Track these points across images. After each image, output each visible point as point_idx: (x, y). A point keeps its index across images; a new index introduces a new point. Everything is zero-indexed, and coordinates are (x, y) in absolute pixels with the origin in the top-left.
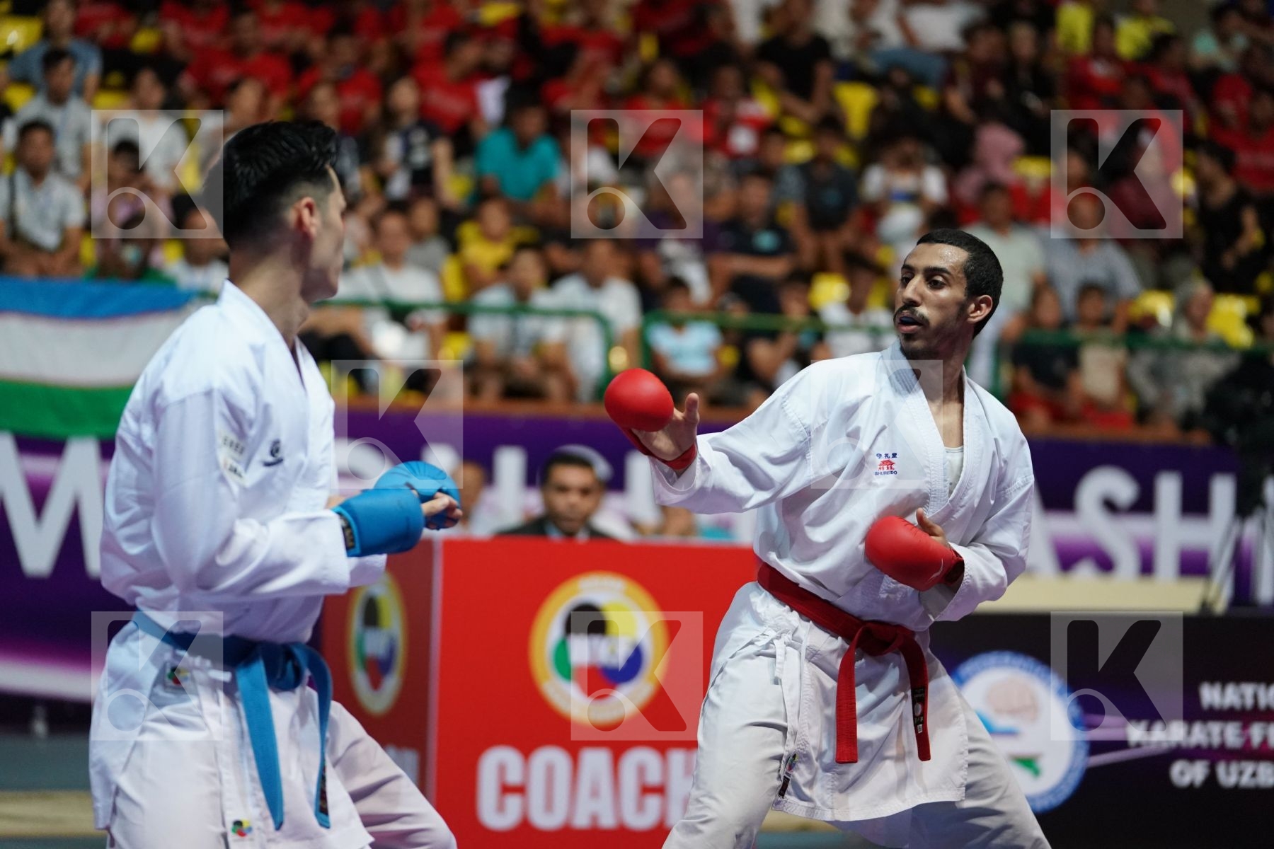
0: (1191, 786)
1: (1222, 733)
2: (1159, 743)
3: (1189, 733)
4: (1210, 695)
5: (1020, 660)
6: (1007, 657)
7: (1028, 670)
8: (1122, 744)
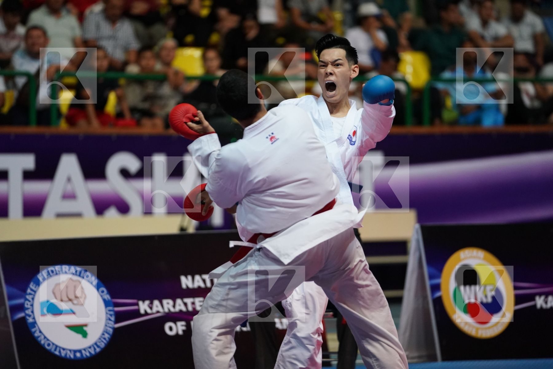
0: (177, 335)
1: (193, 303)
2: (158, 312)
3: (174, 306)
4: (186, 282)
8: (137, 314)
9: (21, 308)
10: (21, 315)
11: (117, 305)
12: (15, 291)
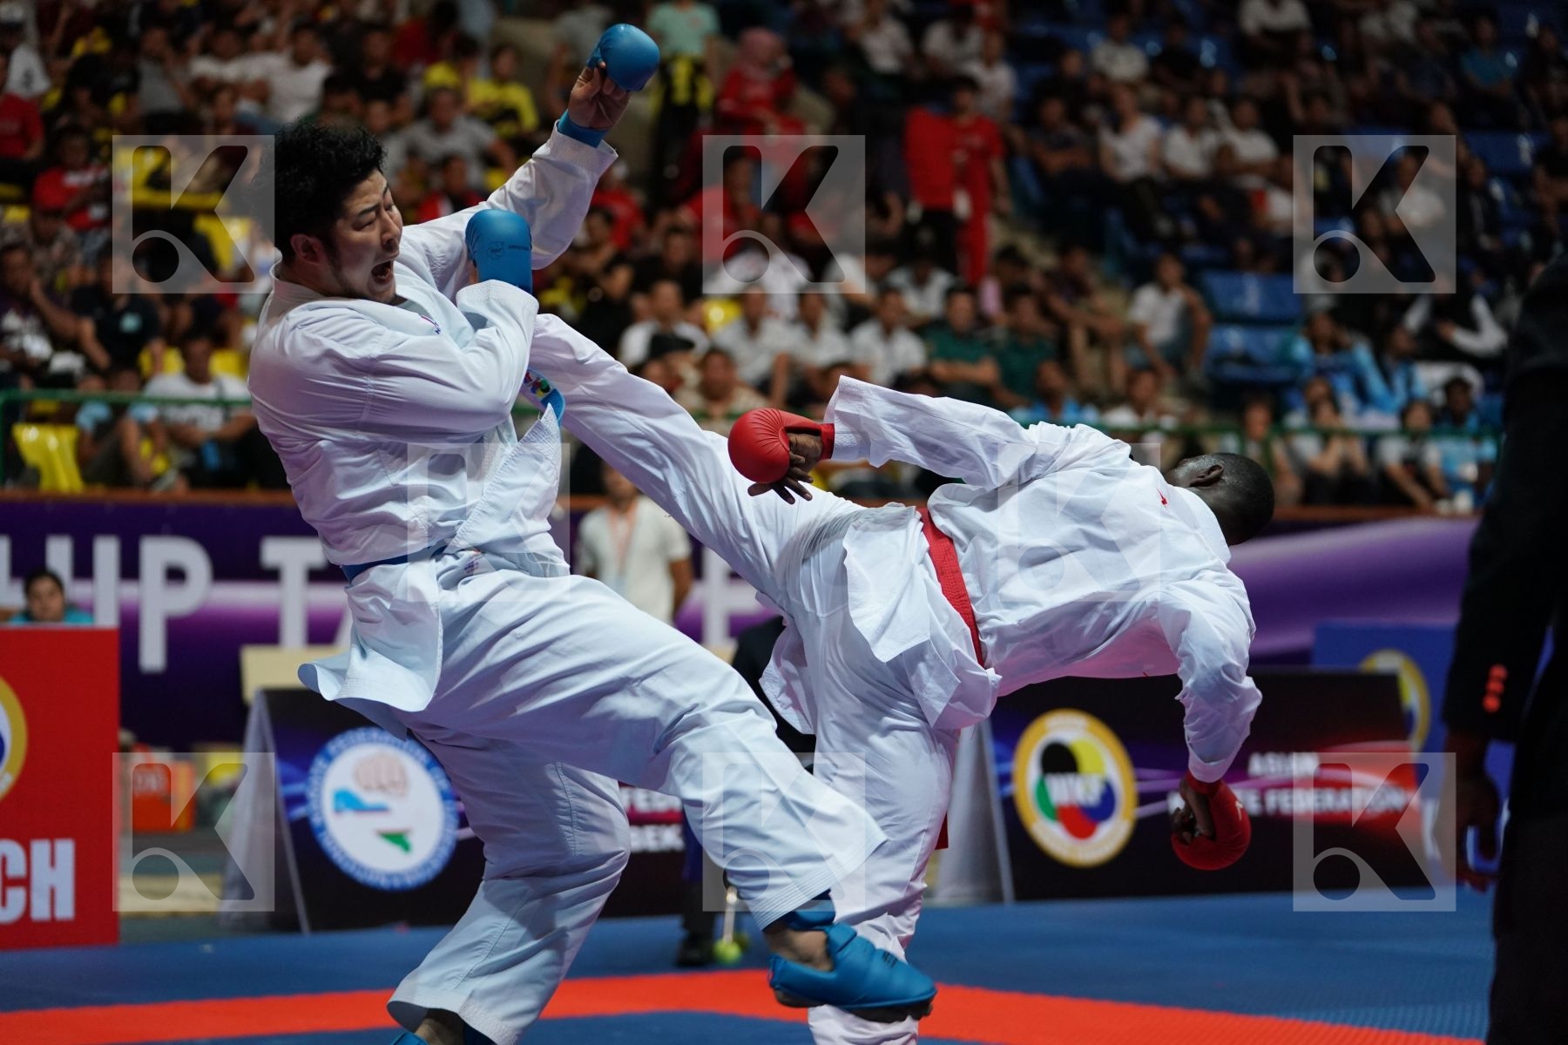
5: (387, 735)
6: (374, 735)
7: (396, 745)
9: (301, 799)
10: (299, 812)
12: (292, 771)
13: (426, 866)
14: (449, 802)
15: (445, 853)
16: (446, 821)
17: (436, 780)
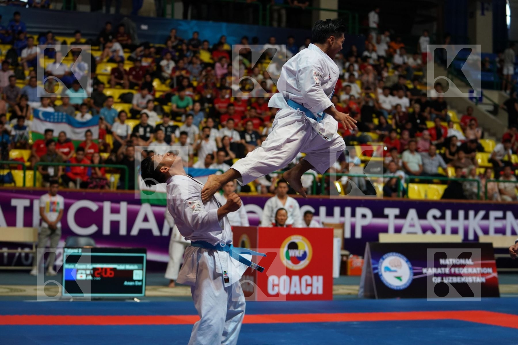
5: (397, 254)
6: (394, 254)
7: (399, 256)
8: (421, 273)
9: (376, 268)
10: (376, 271)
11: (414, 269)
12: (375, 262)
13: (405, 285)
14: (411, 270)
15: (410, 282)
16: (410, 275)
17: (408, 265)
